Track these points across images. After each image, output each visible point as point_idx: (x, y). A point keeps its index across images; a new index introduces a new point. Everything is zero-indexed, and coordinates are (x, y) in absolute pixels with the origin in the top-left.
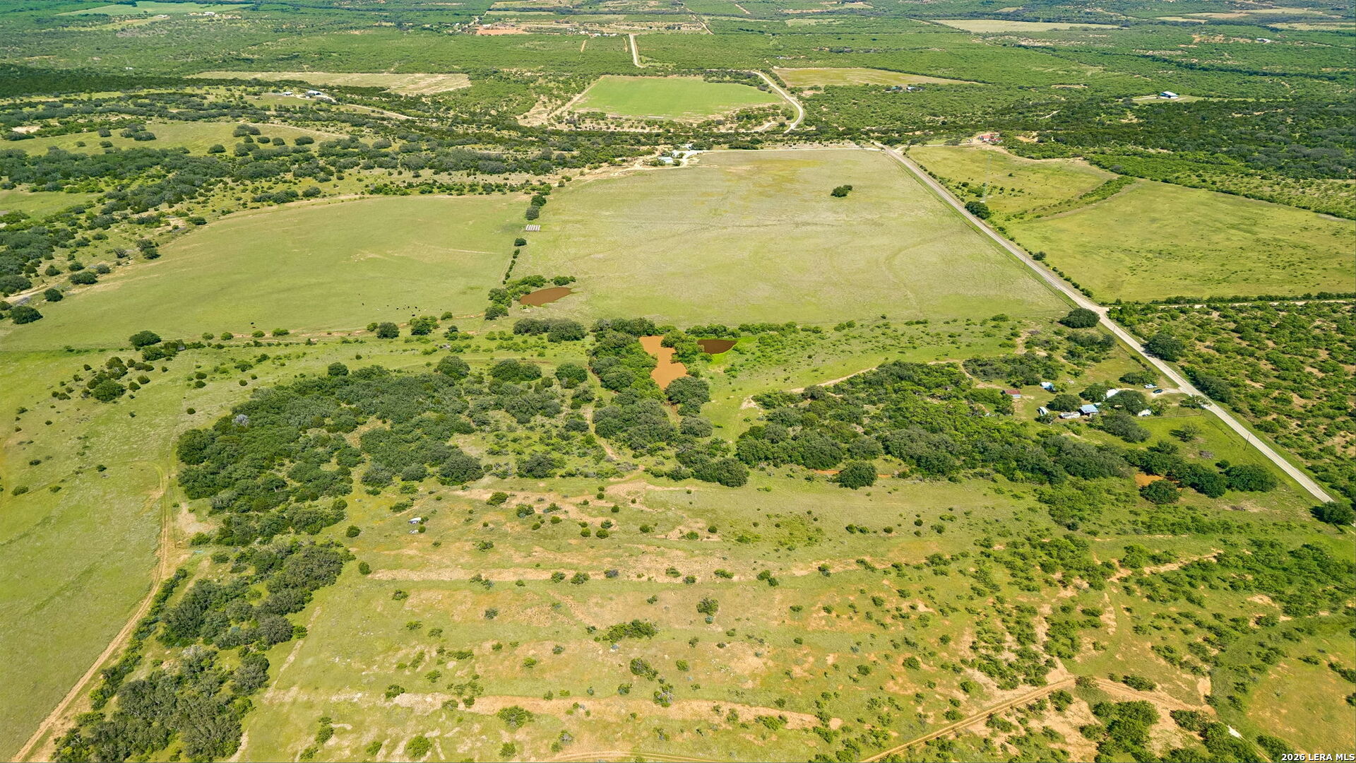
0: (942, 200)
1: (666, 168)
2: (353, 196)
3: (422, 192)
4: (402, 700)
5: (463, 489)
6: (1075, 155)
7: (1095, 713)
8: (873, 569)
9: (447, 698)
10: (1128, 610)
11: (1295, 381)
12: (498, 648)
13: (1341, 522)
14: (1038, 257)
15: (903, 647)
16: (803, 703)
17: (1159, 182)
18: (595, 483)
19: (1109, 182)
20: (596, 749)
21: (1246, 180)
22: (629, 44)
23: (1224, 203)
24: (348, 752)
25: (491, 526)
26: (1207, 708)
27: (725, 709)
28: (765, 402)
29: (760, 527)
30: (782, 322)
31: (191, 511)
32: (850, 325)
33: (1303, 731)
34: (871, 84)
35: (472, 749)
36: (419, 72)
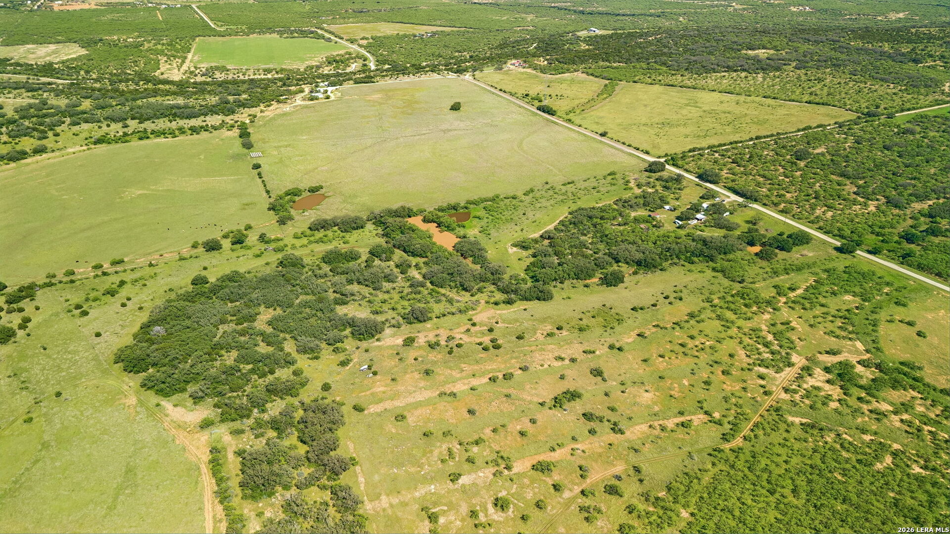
0: (520, 107)
1: (320, 101)
2: (78, 148)
3: (141, 139)
4: (464, 480)
5: (378, 340)
6: (576, 71)
7: (827, 372)
8: (666, 328)
9: (493, 470)
10: (800, 318)
11: (779, 185)
12: (494, 431)
13: (851, 252)
14: (603, 135)
15: (715, 365)
16: (692, 410)
17: (631, 83)
18: (463, 318)
19: (606, 86)
20: (606, 470)
21: (674, 77)
22: (197, 14)
23: (673, 92)
24: (458, 523)
25: (420, 359)
26: (868, 355)
27: (656, 424)
28: (523, 245)
29: (584, 320)
30: (490, 195)
31: (175, 406)
32: (532, 191)
33: (912, 354)
34: (401, 33)
35: (535, 494)
36: (28, 44)
